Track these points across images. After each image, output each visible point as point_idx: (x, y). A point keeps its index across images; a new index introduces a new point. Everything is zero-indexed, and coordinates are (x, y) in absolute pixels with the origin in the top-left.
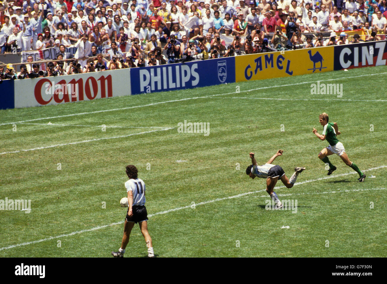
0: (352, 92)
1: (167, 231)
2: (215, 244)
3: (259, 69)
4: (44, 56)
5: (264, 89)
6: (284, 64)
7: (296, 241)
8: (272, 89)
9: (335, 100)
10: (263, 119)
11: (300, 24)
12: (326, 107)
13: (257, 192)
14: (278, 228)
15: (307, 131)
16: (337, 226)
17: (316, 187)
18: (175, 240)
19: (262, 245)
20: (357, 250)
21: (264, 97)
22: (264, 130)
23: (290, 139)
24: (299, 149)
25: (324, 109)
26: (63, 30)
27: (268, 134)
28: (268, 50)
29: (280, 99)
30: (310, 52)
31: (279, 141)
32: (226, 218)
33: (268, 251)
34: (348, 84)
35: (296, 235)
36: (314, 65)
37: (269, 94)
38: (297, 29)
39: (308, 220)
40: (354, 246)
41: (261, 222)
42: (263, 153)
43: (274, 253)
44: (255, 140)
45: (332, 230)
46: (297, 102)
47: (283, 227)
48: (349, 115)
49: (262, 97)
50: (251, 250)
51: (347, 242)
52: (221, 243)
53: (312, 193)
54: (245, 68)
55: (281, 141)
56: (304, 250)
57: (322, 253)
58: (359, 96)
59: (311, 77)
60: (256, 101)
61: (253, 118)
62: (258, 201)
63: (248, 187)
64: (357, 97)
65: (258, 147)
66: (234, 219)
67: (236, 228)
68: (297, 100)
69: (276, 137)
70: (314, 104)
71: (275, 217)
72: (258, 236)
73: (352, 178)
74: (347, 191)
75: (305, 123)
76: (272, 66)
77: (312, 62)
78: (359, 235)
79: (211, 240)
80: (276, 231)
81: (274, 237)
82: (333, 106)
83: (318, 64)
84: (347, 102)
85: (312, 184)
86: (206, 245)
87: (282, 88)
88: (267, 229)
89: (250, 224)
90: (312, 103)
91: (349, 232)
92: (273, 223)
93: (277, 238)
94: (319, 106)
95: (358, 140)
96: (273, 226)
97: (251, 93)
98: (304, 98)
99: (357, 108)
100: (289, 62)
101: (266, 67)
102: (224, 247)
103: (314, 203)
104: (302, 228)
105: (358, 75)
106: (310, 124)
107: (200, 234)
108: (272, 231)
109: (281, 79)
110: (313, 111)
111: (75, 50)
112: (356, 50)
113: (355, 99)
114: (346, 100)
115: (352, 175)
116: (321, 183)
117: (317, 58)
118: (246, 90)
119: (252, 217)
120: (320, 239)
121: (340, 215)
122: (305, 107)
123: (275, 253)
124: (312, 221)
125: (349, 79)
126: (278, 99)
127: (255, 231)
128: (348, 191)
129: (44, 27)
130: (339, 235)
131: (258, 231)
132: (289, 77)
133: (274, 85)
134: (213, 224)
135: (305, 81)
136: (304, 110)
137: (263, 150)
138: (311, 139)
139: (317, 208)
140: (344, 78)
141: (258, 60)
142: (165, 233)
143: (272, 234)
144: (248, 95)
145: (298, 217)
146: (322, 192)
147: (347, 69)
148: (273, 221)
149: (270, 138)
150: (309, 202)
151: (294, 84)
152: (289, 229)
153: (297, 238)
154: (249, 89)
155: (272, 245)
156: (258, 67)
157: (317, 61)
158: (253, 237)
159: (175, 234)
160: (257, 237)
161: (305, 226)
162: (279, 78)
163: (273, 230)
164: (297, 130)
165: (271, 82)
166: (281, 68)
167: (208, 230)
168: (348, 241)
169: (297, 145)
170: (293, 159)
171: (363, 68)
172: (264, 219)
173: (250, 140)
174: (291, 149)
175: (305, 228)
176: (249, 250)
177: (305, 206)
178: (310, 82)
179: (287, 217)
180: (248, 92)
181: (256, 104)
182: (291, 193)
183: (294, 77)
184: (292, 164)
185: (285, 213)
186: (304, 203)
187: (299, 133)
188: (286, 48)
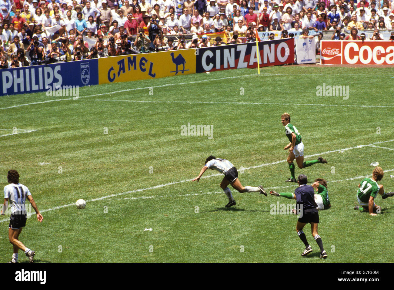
0: (214, 94)
1: (30, 234)
2: (78, 246)
3: (122, 71)
5: (128, 91)
6: (147, 66)
7: (158, 243)
8: (134, 91)
9: (197, 102)
10: (126, 121)
11: (162, 27)
12: (189, 109)
13: (120, 194)
14: (141, 231)
15: (170, 133)
16: (199, 228)
17: (179, 189)
18: (37, 243)
19: (125, 248)
20: (218, 252)
21: (127, 99)
22: (127, 133)
23: (153, 141)
24: (161, 151)
25: (186, 111)
27: (131, 137)
28: (131, 52)
29: (143, 102)
30: (172, 54)
31: (142, 143)
32: (88, 221)
33: (131, 254)
34: (210, 87)
35: (159, 237)
36: (177, 68)
37: (131, 97)
38: (159, 31)
39: (170, 222)
40: (216, 248)
41: (124, 225)
42: (126, 155)
43: (137, 255)
44: (118, 143)
45: (194, 232)
46: (160, 104)
47: (146, 229)
48: (212, 117)
49: (125, 100)
50: (113, 253)
51: (209, 244)
52: (84, 246)
53: (174, 195)
54: (108, 70)
55: (144, 144)
56: (166, 253)
57: (184, 255)
58: (221, 99)
59: (174, 80)
60: (119, 103)
61: (116, 121)
62: (121, 203)
63: (111, 189)
64: (219, 100)
65: (121, 150)
66: (97, 221)
67: (99, 231)
68: (160, 102)
69: (139, 139)
70: (176, 106)
71: (138, 219)
72: (121, 239)
73: (214, 180)
74: (209, 193)
75: (168, 126)
76: (135, 68)
77: (175, 65)
78: (220, 237)
79: (74, 243)
80: (139, 233)
81: (137, 239)
82: (195, 108)
83: (181, 67)
84: (209, 104)
85: (174, 186)
86: (68, 248)
87: (145, 91)
88: (130, 232)
89: (113, 226)
90: (174, 105)
91: (211, 234)
92: (136, 226)
93: (140, 240)
94: (181, 108)
95: (219, 142)
96: (135, 228)
97: (114, 95)
98: (166, 100)
99: (219, 110)
100: (152, 64)
101: (129, 69)
102: (87, 249)
103: (176, 205)
104: (164, 230)
105: (219, 78)
106: (173, 127)
107: (63, 236)
108: (135, 234)
109: (144, 81)
110: (175, 114)
112: (218, 52)
113: (216, 102)
114: (208, 102)
115: (214, 177)
116: (183, 186)
117: (179, 60)
118: (109, 92)
119: (115, 219)
120: (182, 241)
121: (202, 218)
122: (168, 109)
123: (138, 255)
124: (175, 223)
125: (211, 82)
126: (142, 101)
127: (117, 233)
128: (210, 193)
130: (201, 237)
131: (121, 233)
132: (152, 79)
133: (137, 87)
134: (76, 227)
135: (167, 84)
136: (167, 113)
137: (126, 152)
138: (174, 141)
139: (180, 210)
140: (206, 80)
141: (121, 62)
142: (28, 236)
143: (135, 236)
144: (111, 97)
145: (161, 219)
146: (185, 194)
147: (209, 71)
148: (136, 224)
149: (133, 140)
150: (172, 204)
151: (157, 87)
152: (151, 232)
153: (159, 240)
154: (113, 91)
155: (135, 248)
156: (120, 69)
157: (180, 64)
158: (116, 240)
159: (38, 237)
160: (120, 240)
161: (168, 228)
162: (142, 80)
163: (136, 232)
164: (159, 132)
165: (134, 84)
166: (143, 70)
167: (71, 232)
168: (210, 243)
169: (160, 147)
170: (155, 162)
171: (224, 71)
172: (127, 222)
173: (113, 142)
174: (154, 151)
175: (168, 230)
176: (112, 252)
177: (167, 208)
178: (173, 84)
179: (150, 219)
180: (112, 94)
181: (119, 107)
182: (153, 195)
183: (157, 80)
184: (155, 166)
185: (148, 216)
186: (167, 206)
187: (162, 136)
188: (148, 50)
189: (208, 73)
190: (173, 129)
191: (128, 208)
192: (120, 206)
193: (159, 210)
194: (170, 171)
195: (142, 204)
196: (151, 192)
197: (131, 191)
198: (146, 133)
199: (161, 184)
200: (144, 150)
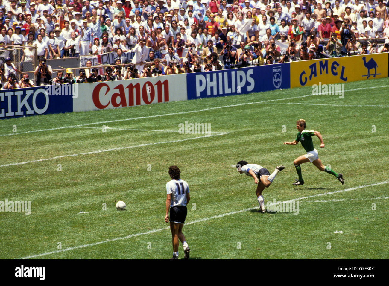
1: (222, 235)
2: (269, 248)
3: (313, 75)
4: (102, 61)
6: (339, 70)
7: (349, 246)
10: (318, 124)
11: (354, 31)
12: (380, 113)
13: (311, 197)
14: (331, 233)
15: (361, 137)
17: (370, 193)
18: (229, 244)
19: (316, 250)
21: (318, 103)
23: (344, 144)
24: (352, 154)
25: (377, 115)
26: (121, 35)
28: (323, 56)
29: (335, 105)
30: (364, 58)
31: (333, 147)
32: (279, 223)
33: (322, 256)
35: (349, 240)
36: (369, 72)
37: (323, 100)
38: (352, 36)
39: (361, 225)
41: (315, 227)
43: (328, 257)
45: (385, 236)
46: (352, 108)
47: (337, 232)
49: (317, 103)
50: (304, 255)
52: (275, 248)
53: (365, 198)
54: (300, 74)
55: (335, 147)
59: (366, 84)
60: (311, 107)
62: (311, 206)
66: (288, 223)
67: (290, 233)
68: (351, 106)
69: (330, 142)
70: (368, 110)
71: (329, 222)
75: (359, 129)
76: (327, 72)
77: (366, 69)
79: (265, 244)
80: (330, 236)
82: (387, 112)
83: (372, 71)
85: (365, 189)
86: (260, 250)
88: (321, 234)
89: (304, 229)
90: (365, 109)
92: (326, 228)
94: (373, 112)
96: (326, 231)
97: (305, 99)
98: (358, 104)
100: (343, 68)
101: (321, 73)
102: (278, 251)
103: (367, 208)
104: (355, 233)
106: (364, 130)
107: (254, 238)
108: (325, 236)
110: (366, 117)
111: (132, 55)
116: (374, 189)
117: (371, 64)
118: (300, 96)
119: (305, 222)
120: (373, 244)
122: (359, 113)
124: (365, 226)
126: (333, 105)
127: (308, 236)
129: (103, 32)
131: (312, 235)
132: (344, 83)
134: (267, 228)
135: (359, 87)
136: (358, 116)
138: (365, 145)
141: (313, 66)
142: (220, 237)
143: (325, 239)
144: (303, 100)
145: (351, 222)
146: (376, 198)
148: (327, 226)
150: (362, 208)
151: (348, 90)
152: (342, 234)
153: (350, 243)
154: (304, 95)
155: (326, 250)
156: (312, 73)
157: (371, 68)
158: (306, 242)
159: (229, 238)
160: (310, 242)
161: (358, 231)
163: (326, 235)
164: (351, 136)
166: (335, 74)
167: (262, 234)
169: (351, 150)
170: (346, 165)
172: (317, 224)
174: (345, 154)
175: (358, 233)
176: (303, 254)
177: (358, 211)
178: (364, 88)
179: (340, 222)
180: (303, 98)
181: (310, 110)
182: (345, 198)
183: (349, 83)
184: (346, 169)
185: (339, 218)
186: (357, 209)
187: (353, 139)
188: (340, 55)
190: (364, 133)
191: (319, 210)
192: (310, 209)
193: (350, 213)
194: (361, 174)
195: (333, 207)
196: (342, 195)
197: (322, 194)
198: (337, 136)
199: (351, 187)
200: (334, 153)
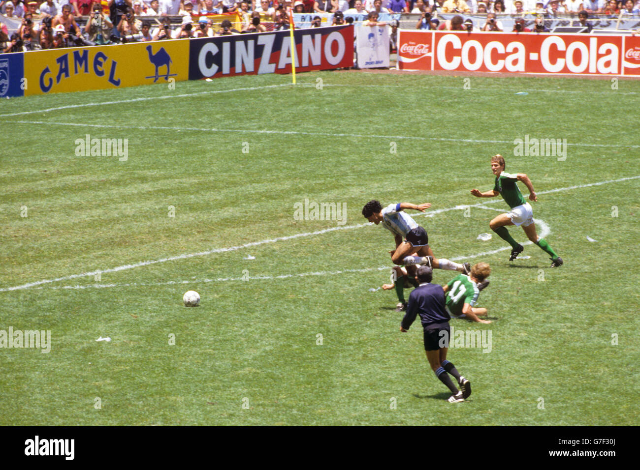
0: (218, 116)
3: (63, 74)
5: (73, 108)
6: (106, 67)
7: (120, 362)
8: (84, 108)
9: (190, 129)
10: (70, 157)
11: (132, 2)
12: (176, 140)
13: (57, 280)
14: (91, 341)
15: (144, 180)
16: (189, 338)
17: (156, 273)
19: (64, 369)
20: (221, 378)
21: (71, 122)
22: (71, 177)
23: (115, 192)
24: (128, 209)
25: (170, 143)
27: (77, 184)
28: (79, 42)
29: (99, 126)
30: (149, 48)
31: (95, 196)
33: (74, 379)
34: (212, 103)
35: (121, 353)
36: (157, 71)
37: (79, 117)
38: (128, 9)
39: (141, 327)
40: (217, 371)
41: (63, 330)
42: (68, 214)
43: (84, 382)
44: (55, 194)
45: (181, 345)
46: (128, 131)
47: (100, 339)
48: (213, 154)
49: (68, 122)
50: (44, 377)
51: (206, 366)
53: (148, 283)
54: (40, 73)
55: (99, 196)
56: (133, 378)
57: (164, 382)
58: (230, 124)
59: (152, 90)
60: (59, 128)
61: (52, 157)
62: (58, 295)
63: (42, 272)
64: (226, 125)
65: (61, 205)
68: (127, 127)
69: (91, 188)
70: (155, 135)
71: (87, 322)
72: (57, 354)
73: (216, 259)
74: (207, 280)
75: (139, 167)
76: (86, 70)
77: (153, 66)
78: (225, 353)
80: (88, 345)
81: (85, 355)
82: (187, 139)
83: (163, 69)
84: (210, 133)
85: (149, 268)
87: (101, 108)
88: (73, 342)
90: (151, 133)
91: (209, 349)
92: (83, 333)
93: (89, 357)
94: (163, 138)
95: (226, 196)
96: (81, 337)
97: (50, 115)
98: (138, 125)
99: (226, 143)
100: (114, 64)
101: (76, 72)
103: (151, 299)
104: (131, 340)
105: (228, 89)
106: (149, 169)
108: (81, 346)
109: (100, 92)
110: (152, 147)
112: (226, 46)
113: (223, 129)
114: (208, 129)
115: (217, 253)
116: (164, 267)
117: (161, 58)
118: (41, 109)
119: (47, 321)
120: (160, 359)
121: (195, 321)
122: (140, 139)
123: (86, 382)
124: (149, 329)
125: (214, 95)
126: (96, 126)
128: (209, 280)
130: (192, 353)
131: (58, 345)
132: (114, 88)
133: (89, 102)
135: (140, 97)
136: (138, 145)
137: (68, 210)
138: (149, 193)
139: (157, 308)
140: (205, 92)
141: (63, 59)
143: (81, 350)
144: (45, 117)
145: (126, 323)
146: (166, 282)
147: (211, 78)
148: (83, 330)
149: (81, 190)
150: (144, 298)
151: (122, 101)
152: (109, 343)
153: (122, 356)
154: (47, 108)
155: (81, 369)
156: (61, 71)
157: (162, 64)
160: (55, 356)
161: (137, 337)
162: (98, 90)
163: (82, 343)
164: (126, 178)
165: (83, 97)
166: (100, 73)
168: (207, 362)
169: (126, 202)
170: (118, 226)
171: (236, 77)
172: (68, 325)
173: (46, 193)
174: (116, 209)
175: (136, 341)
176: (42, 376)
177: (136, 304)
178: (149, 98)
179: (107, 323)
180: (45, 113)
181: (58, 134)
182: (114, 282)
183: (123, 89)
184: (117, 234)
185: (105, 316)
186: (136, 301)
187: (130, 183)
188: (109, 41)
189: (208, 80)
190: (148, 173)
191: (71, 302)
192: (56, 300)
193: (123, 307)
194: (142, 243)
195: (94, 297)
196: (110, 277)
197: (77, 276)
198: (103, 178)
199: (126, 264)
200: (98, 206)
